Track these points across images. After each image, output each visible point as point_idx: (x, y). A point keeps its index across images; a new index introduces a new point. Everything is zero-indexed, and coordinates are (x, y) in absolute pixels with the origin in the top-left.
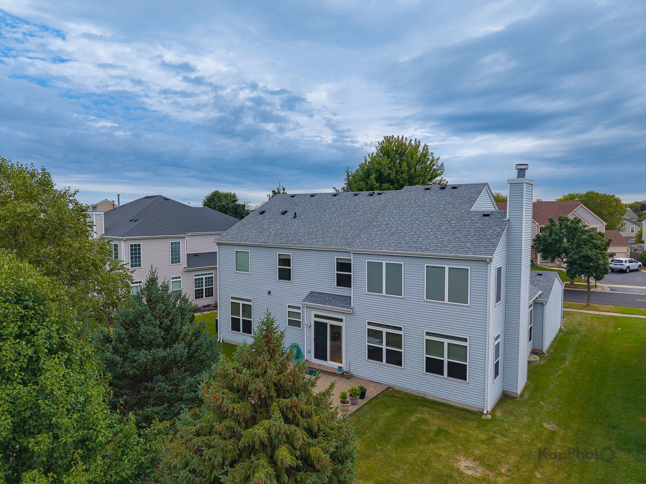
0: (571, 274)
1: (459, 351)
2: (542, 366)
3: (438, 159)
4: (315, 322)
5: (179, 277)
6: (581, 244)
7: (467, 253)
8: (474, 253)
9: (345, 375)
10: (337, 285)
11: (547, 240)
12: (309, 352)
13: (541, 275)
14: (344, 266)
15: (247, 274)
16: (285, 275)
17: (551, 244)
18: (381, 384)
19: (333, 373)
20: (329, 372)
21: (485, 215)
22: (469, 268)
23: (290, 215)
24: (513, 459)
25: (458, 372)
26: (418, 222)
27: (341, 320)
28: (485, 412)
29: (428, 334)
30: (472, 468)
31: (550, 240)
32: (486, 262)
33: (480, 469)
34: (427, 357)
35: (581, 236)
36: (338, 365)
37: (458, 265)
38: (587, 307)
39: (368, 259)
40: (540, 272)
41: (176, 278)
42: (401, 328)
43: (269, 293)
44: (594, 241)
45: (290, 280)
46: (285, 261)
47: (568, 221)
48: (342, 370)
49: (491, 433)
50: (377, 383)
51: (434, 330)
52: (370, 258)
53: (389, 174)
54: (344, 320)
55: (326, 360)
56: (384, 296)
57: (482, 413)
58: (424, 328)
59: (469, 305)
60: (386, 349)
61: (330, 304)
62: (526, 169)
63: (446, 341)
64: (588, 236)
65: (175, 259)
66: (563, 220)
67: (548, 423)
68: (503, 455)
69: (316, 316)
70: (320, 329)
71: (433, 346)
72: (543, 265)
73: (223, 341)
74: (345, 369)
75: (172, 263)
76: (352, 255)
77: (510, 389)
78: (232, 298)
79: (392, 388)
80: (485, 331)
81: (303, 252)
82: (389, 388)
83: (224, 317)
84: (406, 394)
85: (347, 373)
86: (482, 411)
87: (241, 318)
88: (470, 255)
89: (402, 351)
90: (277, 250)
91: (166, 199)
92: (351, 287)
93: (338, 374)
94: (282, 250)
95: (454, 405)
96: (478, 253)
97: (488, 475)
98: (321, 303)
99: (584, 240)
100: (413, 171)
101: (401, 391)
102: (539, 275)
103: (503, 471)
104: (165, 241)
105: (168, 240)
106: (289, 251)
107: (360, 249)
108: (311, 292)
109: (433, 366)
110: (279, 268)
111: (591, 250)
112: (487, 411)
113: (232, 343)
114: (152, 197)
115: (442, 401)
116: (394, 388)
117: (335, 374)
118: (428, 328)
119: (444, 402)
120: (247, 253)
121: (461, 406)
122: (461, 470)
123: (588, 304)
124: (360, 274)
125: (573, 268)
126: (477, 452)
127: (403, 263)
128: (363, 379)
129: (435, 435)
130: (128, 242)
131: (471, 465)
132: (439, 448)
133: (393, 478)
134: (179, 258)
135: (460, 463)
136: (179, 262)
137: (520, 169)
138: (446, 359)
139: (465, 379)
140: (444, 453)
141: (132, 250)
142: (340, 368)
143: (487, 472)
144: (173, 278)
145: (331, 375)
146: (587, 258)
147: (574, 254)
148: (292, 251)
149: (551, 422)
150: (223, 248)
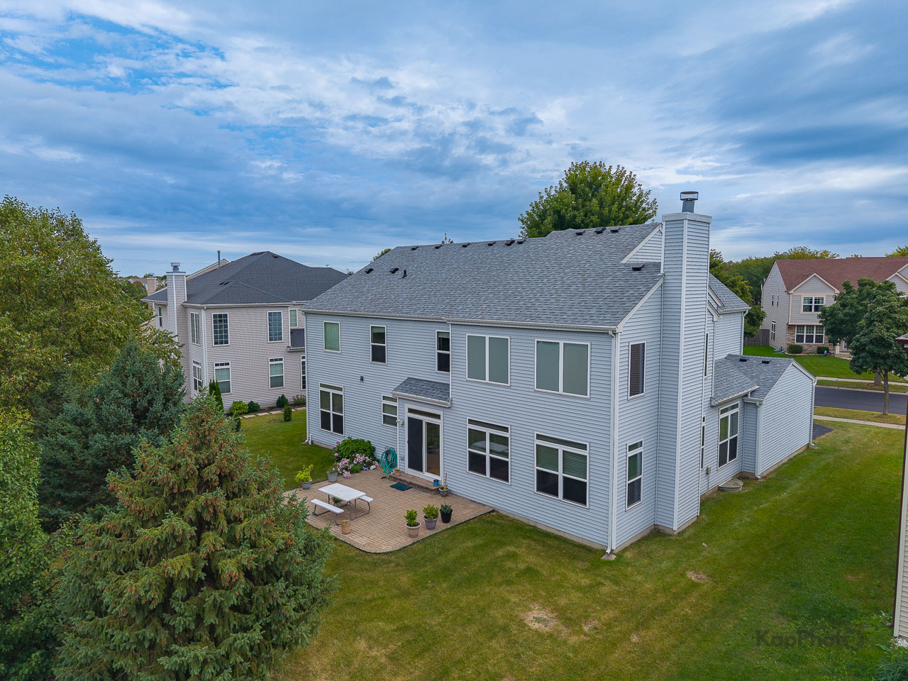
0: (857, 366)
1: (577, 463)
2: (741, 496)
3: (647, 194)
4: (410, 419)
5: (281, 360)
6: (874, 321)
7: (586, 321)
8: (595, 323)
9: (440, 491)
10: (439, 370)
11: (836, 314)
12: (403, 459)
13: (767, 363)
14: (444, 343)
15: (337, 353)
16: (379, 355)
17: (842, 322)
18: (484, 505)
19: (426, 488)
20: (422, 487)
21: (635, 269)
22: (589, 344)
23: (400, 273)
24: (610, 614)
25: (576, 492)
26: (545, 280)
27: (438, 417)
28: (608, 551)
29: (539, 437)
30: (545, 620)
31: (841, 315)
32: (609, 335)
33: (553, 623)
34: (537, 470)
35: (875, 308)
36: (434, 477)
37: (572, 340)
38: (881, 418)
39: (469, 332)
40: (767, 359)
41: (276, 360)
42: (508, 428)
43: (362, 379)
44: (894, 315)
45: (385, 362)
46: (379, 336)
47: (874, 287)
48: (438, 485)
49: (599, 579)
50: (480, 503)
51: (549, 432)
52: (470, 330)
53: (575, 217)
54: (442, 417)
55: (421, 470)
56: (487, 384)
57: (604, 552)
58: (535, 429)
59: (588, 397)
60: (491, 457)
61: (425, 395)
62: (695, 199)
63: (561, 448)
64: (887, 309)
65: (275, 335)
66: (865, 284)
67: (696, 572)
68: (598, 608)
69: (411, 411)
70: (414, 426)
71: (545, 456)
72: (844, 356)
73: (312, 442)
74: (443, 484)
75: (271, 339)
76: (450, 325)
77: (662, 522)
78: (322, 385)
79: (497, 512)
80: (608, 434)
81: (399, 323)
82: (493, 511)
83: (313, 412)
84: (513, 521)
85: (442, 488)
86: (605, 548)
87: (331, 412)
88: (590, 325)
89: (508, 460)
90: (370, 321)
91: (276, 257)
92: (449, 371)
93: (432, 490)
94: (376, 321)
95: (570, 538)
96: (600, 322)
97: (559, 632)
98: (415, 393)
99: (880, 315)
100: (606, 211)
101: (508, 517)
102: (764, 362)
103: (586, 629)
104: (259, 310)
105: (265, 310)
106: (382, 322)
107: (459, 318)
108: (409, 378)
109: (546, 484)
110: (372, 346)
111: (888, 329)
112: (612, 550)
113: (322, 446)
114: (258, 254)
115: (556, 533)
116: (501, 512)
117: (428, 489)
118: (539, 430)
119: (559, 534)
120: (336, 325)
121: (581, 541)
122: (526, 622)
123: (884, 414)
124: (459, 353)
125: (859, 358)
126: (563, 601)
127: (509, 338)
128: (464, 498)
129: (517, 576)
130: (210, 311)
131: (545, 617)
132: (510, 592)
133: (426, 623)
134: (280, 334)
135: (530, 613)
136: (280, 339)
137: (687, 199)
138: (561, 474)
139: (584, 502)
140: (514, 599)
141: (215, 322)
142: (436, 481)
143: (561, 627)
144: (271, 360)
145: (423, 491)
146: (881, 342)
147: (863, 335)
148: (386, 322)
149: (701, 572)
150: (311, 318)
